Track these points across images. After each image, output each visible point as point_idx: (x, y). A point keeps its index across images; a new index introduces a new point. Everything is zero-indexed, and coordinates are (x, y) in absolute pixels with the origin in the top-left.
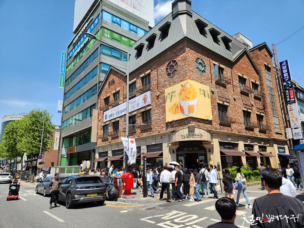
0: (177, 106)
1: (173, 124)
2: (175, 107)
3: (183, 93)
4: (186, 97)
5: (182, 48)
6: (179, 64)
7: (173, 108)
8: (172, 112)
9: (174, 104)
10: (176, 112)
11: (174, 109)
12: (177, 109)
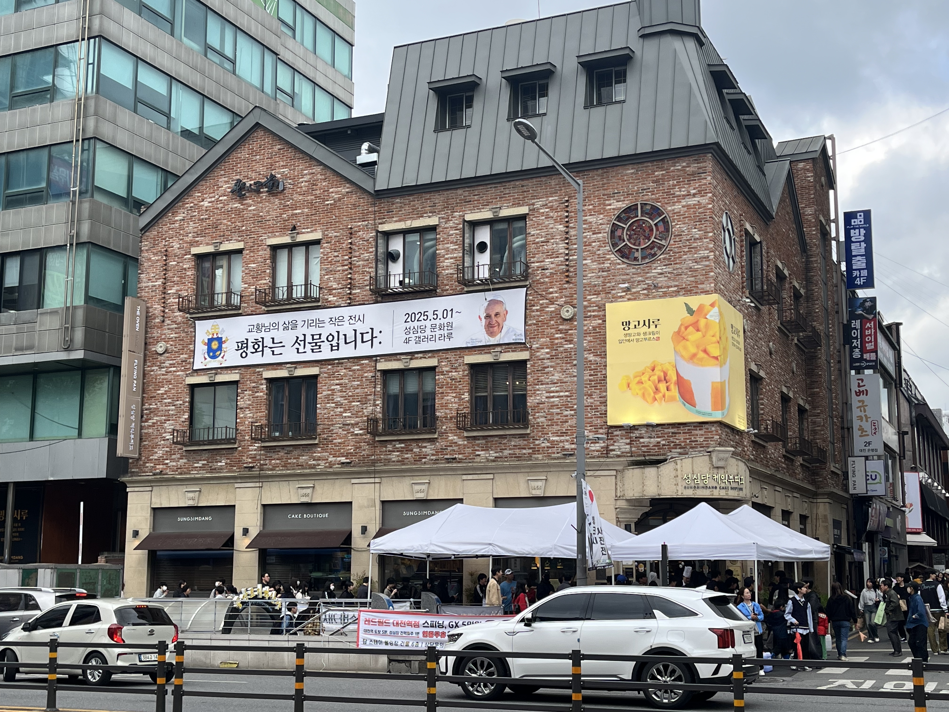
0: (665, 374)
1: (637, 433)
2: (655, 378)
3: (694, 336)
4: (705, 351)
5: (693, 174)
6: (677, 227)
7: (644, 378)
8: (640, 393)
9: (649, 364)
10: (657, 396)
11: (649, 386)
12: (662, 386)
